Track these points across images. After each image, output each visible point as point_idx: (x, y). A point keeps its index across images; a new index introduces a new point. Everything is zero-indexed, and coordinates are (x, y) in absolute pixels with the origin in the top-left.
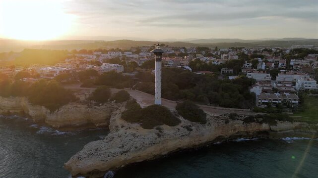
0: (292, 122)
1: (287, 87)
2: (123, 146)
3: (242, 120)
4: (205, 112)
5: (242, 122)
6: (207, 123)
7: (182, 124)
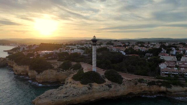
0: (183, 87)
1: (185, 65)
2: (66, 93)
3: (147, 83)
4: (123, 77)
5: (146, 84)
6: (123, 84)
7: (106, 83)
